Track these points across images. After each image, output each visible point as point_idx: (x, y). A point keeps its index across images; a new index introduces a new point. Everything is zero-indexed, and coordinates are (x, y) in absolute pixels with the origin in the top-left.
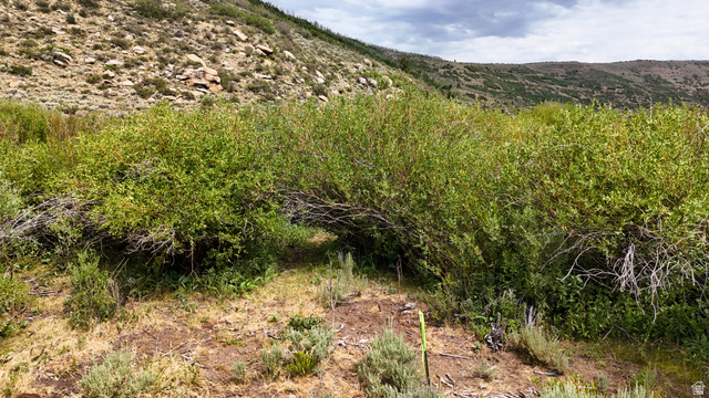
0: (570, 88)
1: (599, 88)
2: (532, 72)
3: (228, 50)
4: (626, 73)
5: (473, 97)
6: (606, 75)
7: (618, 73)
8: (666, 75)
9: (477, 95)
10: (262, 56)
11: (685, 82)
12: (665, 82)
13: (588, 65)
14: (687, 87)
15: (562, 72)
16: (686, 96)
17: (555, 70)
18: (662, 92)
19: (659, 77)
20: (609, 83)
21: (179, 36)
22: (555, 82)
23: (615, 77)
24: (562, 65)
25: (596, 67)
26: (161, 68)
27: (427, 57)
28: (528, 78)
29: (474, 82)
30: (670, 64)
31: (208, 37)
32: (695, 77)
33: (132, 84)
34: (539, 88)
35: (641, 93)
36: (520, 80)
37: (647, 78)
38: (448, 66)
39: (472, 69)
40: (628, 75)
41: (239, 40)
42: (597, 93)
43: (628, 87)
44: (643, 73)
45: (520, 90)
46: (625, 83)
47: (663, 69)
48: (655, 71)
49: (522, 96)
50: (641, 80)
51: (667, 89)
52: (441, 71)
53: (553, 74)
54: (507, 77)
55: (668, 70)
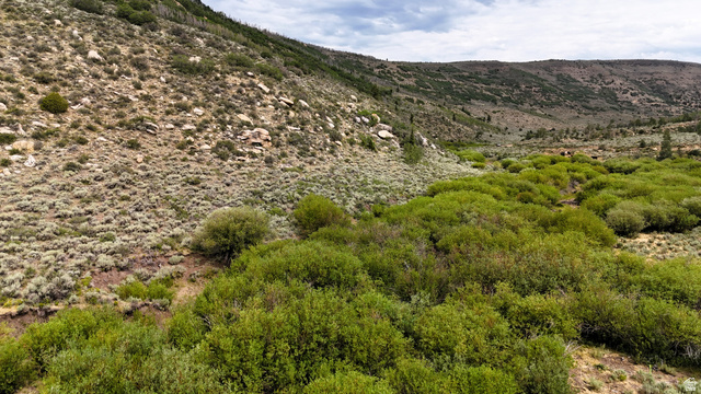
0: (493, 86)
1: (518, 87)
2: (459, 71)
3: (259, 104)
4: (541, 72)
5: (412, 100)
6: (524, 74)
7: (534, 72)
8: (575, 73)
9: (415, 99)
10: (286, 108)
11: (592, 81)
12: (574, 80)
13: (507, 64)
14: (594, 85)
15: (485, 70)
16: (593, 94)
17: (479, 69)
18: (572, 90)
19: (569, 76)
20: (527, 82)
21: (218, 92)
22: (479, 80)
23: (532, 76)
24: (485, 64)
25: (515, 67)
26: (223, 130)
27: (361, 56)
28: (455, 77)
29: (407, 82)
30: (579, 64)
31: (240, 91)
32: (600, 76)
33: (209, 147)
34: (466, 86)
35: (555, 92)
36: (448, 79)
37: (559, 77)
38: (382, 65)
39: (405, 68)
40: (543, 74)
41: (264, 92)
42: (516, 92)
43: (543, 85)
44: (555, 72)
45: (449, 88)
46: (540, 81)
47: (572, 68)
48: (566, 70)
49: (451, 94)
50: (554, 79)
51: (576, 87)
52: (376, 71)
53: (476, 73)
54: (436, 76)
55: (577, 69)
